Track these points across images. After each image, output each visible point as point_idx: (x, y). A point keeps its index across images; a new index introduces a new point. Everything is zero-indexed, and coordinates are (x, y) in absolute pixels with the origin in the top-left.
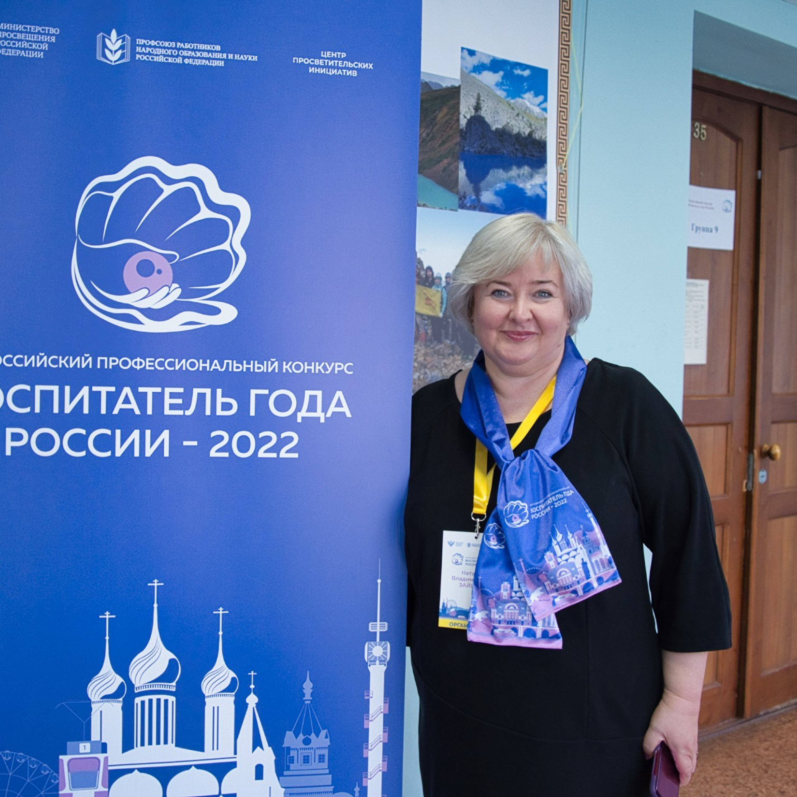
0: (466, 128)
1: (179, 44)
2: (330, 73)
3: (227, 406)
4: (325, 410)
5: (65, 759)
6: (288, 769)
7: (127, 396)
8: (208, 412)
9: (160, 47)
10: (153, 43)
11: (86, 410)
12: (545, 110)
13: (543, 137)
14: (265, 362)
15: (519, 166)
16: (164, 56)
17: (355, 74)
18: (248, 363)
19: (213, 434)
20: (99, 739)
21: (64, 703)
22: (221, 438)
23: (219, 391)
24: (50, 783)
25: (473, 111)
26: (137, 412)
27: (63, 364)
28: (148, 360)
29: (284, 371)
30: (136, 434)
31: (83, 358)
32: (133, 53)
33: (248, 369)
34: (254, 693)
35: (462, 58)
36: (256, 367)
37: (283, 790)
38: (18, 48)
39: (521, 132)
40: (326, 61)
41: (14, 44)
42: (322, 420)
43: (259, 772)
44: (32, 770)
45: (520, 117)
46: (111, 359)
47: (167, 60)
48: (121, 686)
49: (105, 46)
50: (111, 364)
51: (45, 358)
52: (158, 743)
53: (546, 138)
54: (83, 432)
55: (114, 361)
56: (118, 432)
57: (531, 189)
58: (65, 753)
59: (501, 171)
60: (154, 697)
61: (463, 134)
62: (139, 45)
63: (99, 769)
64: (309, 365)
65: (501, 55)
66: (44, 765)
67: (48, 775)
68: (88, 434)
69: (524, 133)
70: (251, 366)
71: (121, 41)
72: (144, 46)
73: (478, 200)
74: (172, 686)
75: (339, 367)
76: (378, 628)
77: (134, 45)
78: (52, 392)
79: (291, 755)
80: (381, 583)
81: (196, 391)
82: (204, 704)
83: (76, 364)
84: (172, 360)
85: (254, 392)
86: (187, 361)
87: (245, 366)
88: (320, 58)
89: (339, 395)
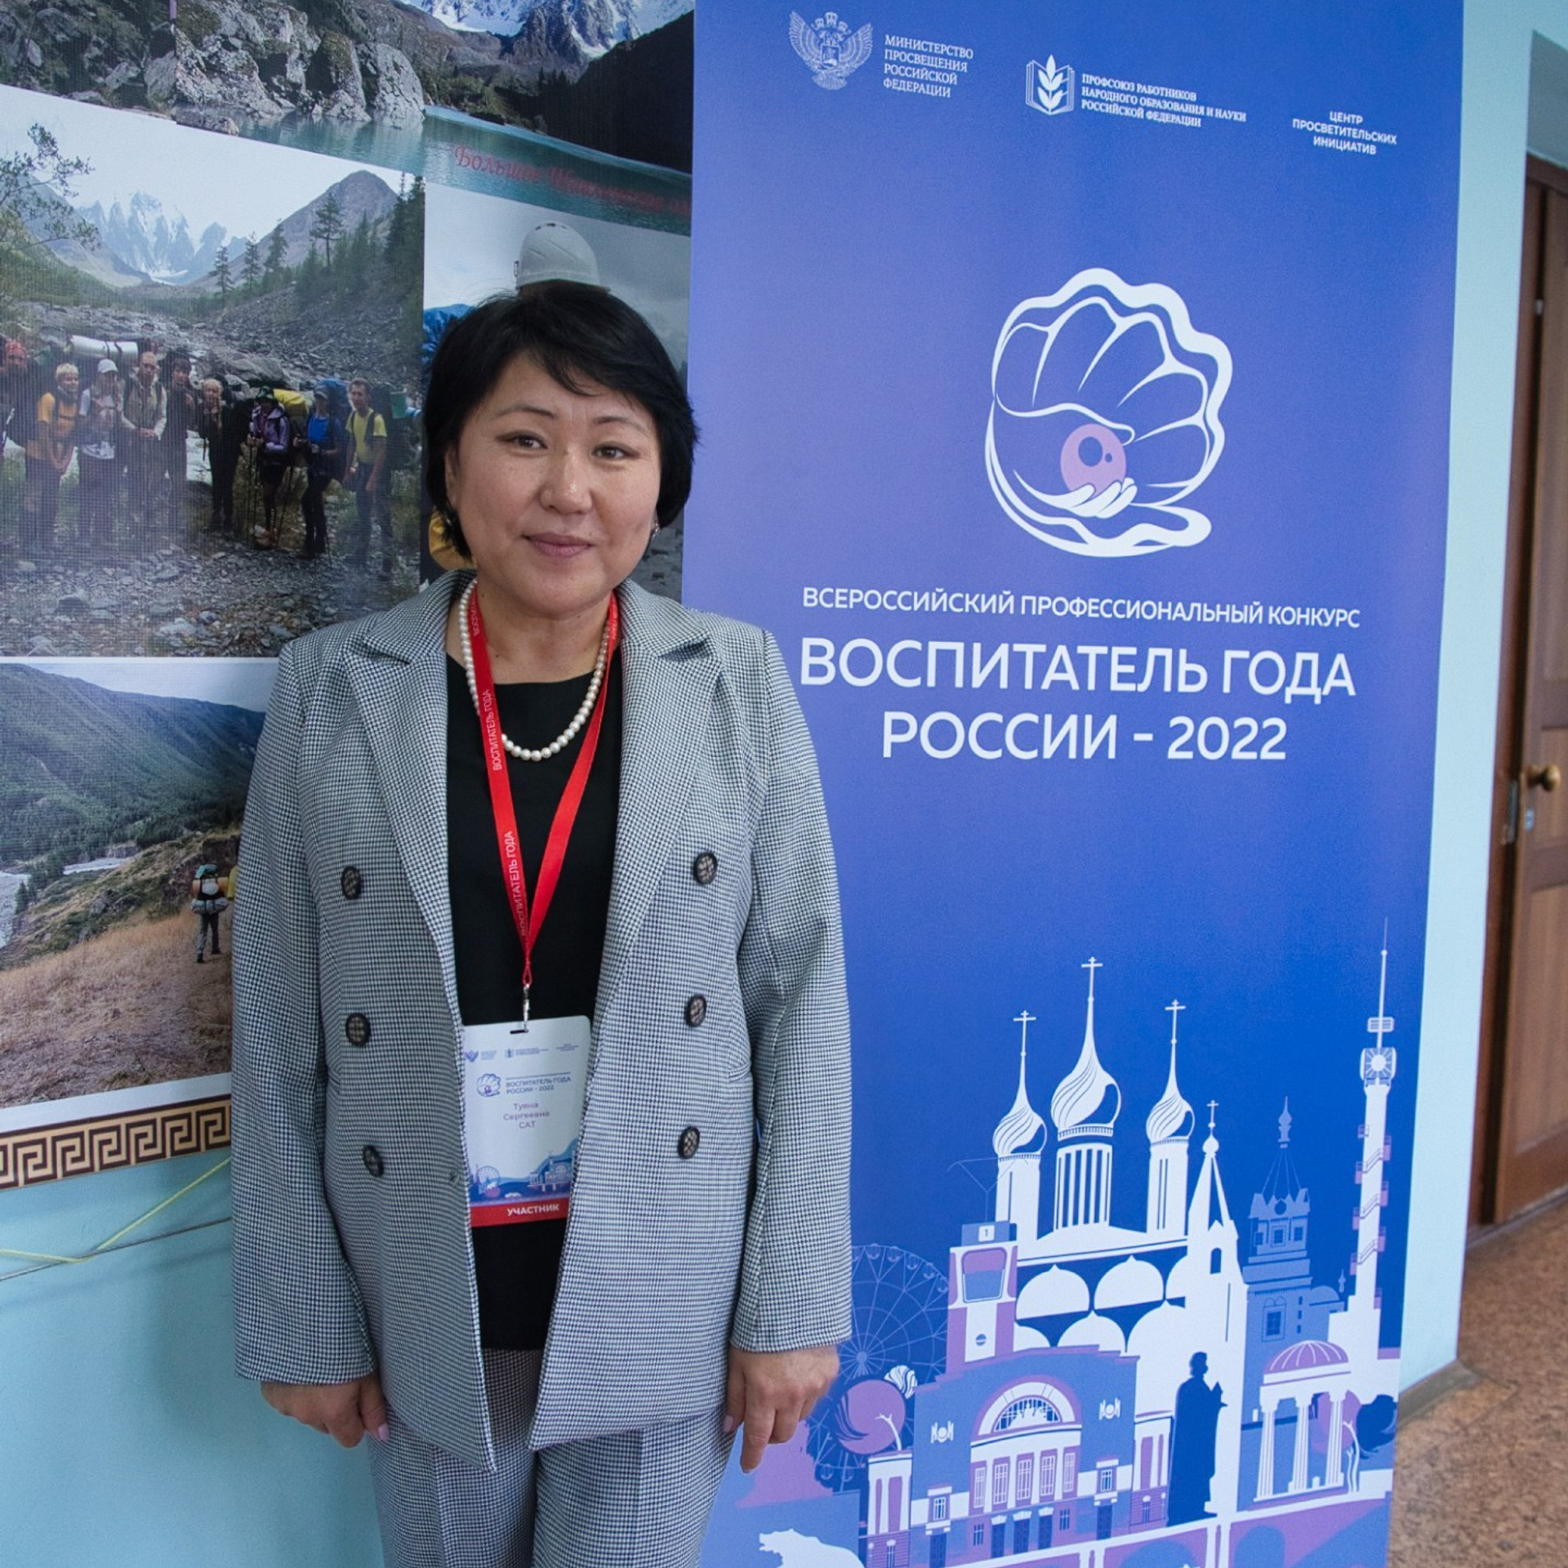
1: (1139, 86)
2: (1341, 148)
3: (1192, 678)
4: (1321, 684)
5: (958, 1252)
6: (1254, 1253)
7: (1061, 662)
8: (1167, 688)
9: (1113, 90)
10: (1105, 82)
11: (1004, 684)
14: (1246, 607)
16: (1120, 104)
17: (1372, 150)
18: (1223, 609)
19: (1174, 722)
20: (1006, 1219)
21: (959, 1162)
22: (1182, 729)
23: (1183, 653)
24: (937, 1293)
26: (1075, 686)
27: (971, 607)
28: (1091, 600)
29: (1271, 621)
30: (1072, 722)
31: (1001, 597)
32: (1079, 97)
33: (1223, 617)
34: (1216, 1136)
36: (1233, 614)
37: (1247, 1287)
38: (915, 80)
40: (1338, 128)
41: (910, 72)
42: (1318, 701)
43: (1216, 1261)
44: (910, 1273)
46: (1041, 599)
47: (1123, 111)
48: (1040, 1132)
49: (1038, 83)
50: (1041, 607)
51: (944, 596)
52: (1086, 1221)
54: (998, 718)
55: (1045, 603)
56: (1048, 718)
58: (958, 1244)
60: (1084, 1148)
62: (1086, 85)
63: (1004, 1267)
64: (1303, 612)
66: (928, 1264)
67: (933, 1280)
68: (1006, 721)
70: (1227, 613)
71: (1061, 75)
72: (1092, 86)
74: (1107, 1129)
75: (1344, 616)
76: (1381, 1023)
77: (1079, 85)
78: (953, 652)
79: (1260, 1231)
80: (1387, 956)
81: (1153, 652)
82: (1148, 1155)
83: (991, 607)
84: (1123, 602)
85: (1229, 655)
86: (1141, 604)
87: (1219, 613)
88: (1329, 122)
89: (1340, 660)
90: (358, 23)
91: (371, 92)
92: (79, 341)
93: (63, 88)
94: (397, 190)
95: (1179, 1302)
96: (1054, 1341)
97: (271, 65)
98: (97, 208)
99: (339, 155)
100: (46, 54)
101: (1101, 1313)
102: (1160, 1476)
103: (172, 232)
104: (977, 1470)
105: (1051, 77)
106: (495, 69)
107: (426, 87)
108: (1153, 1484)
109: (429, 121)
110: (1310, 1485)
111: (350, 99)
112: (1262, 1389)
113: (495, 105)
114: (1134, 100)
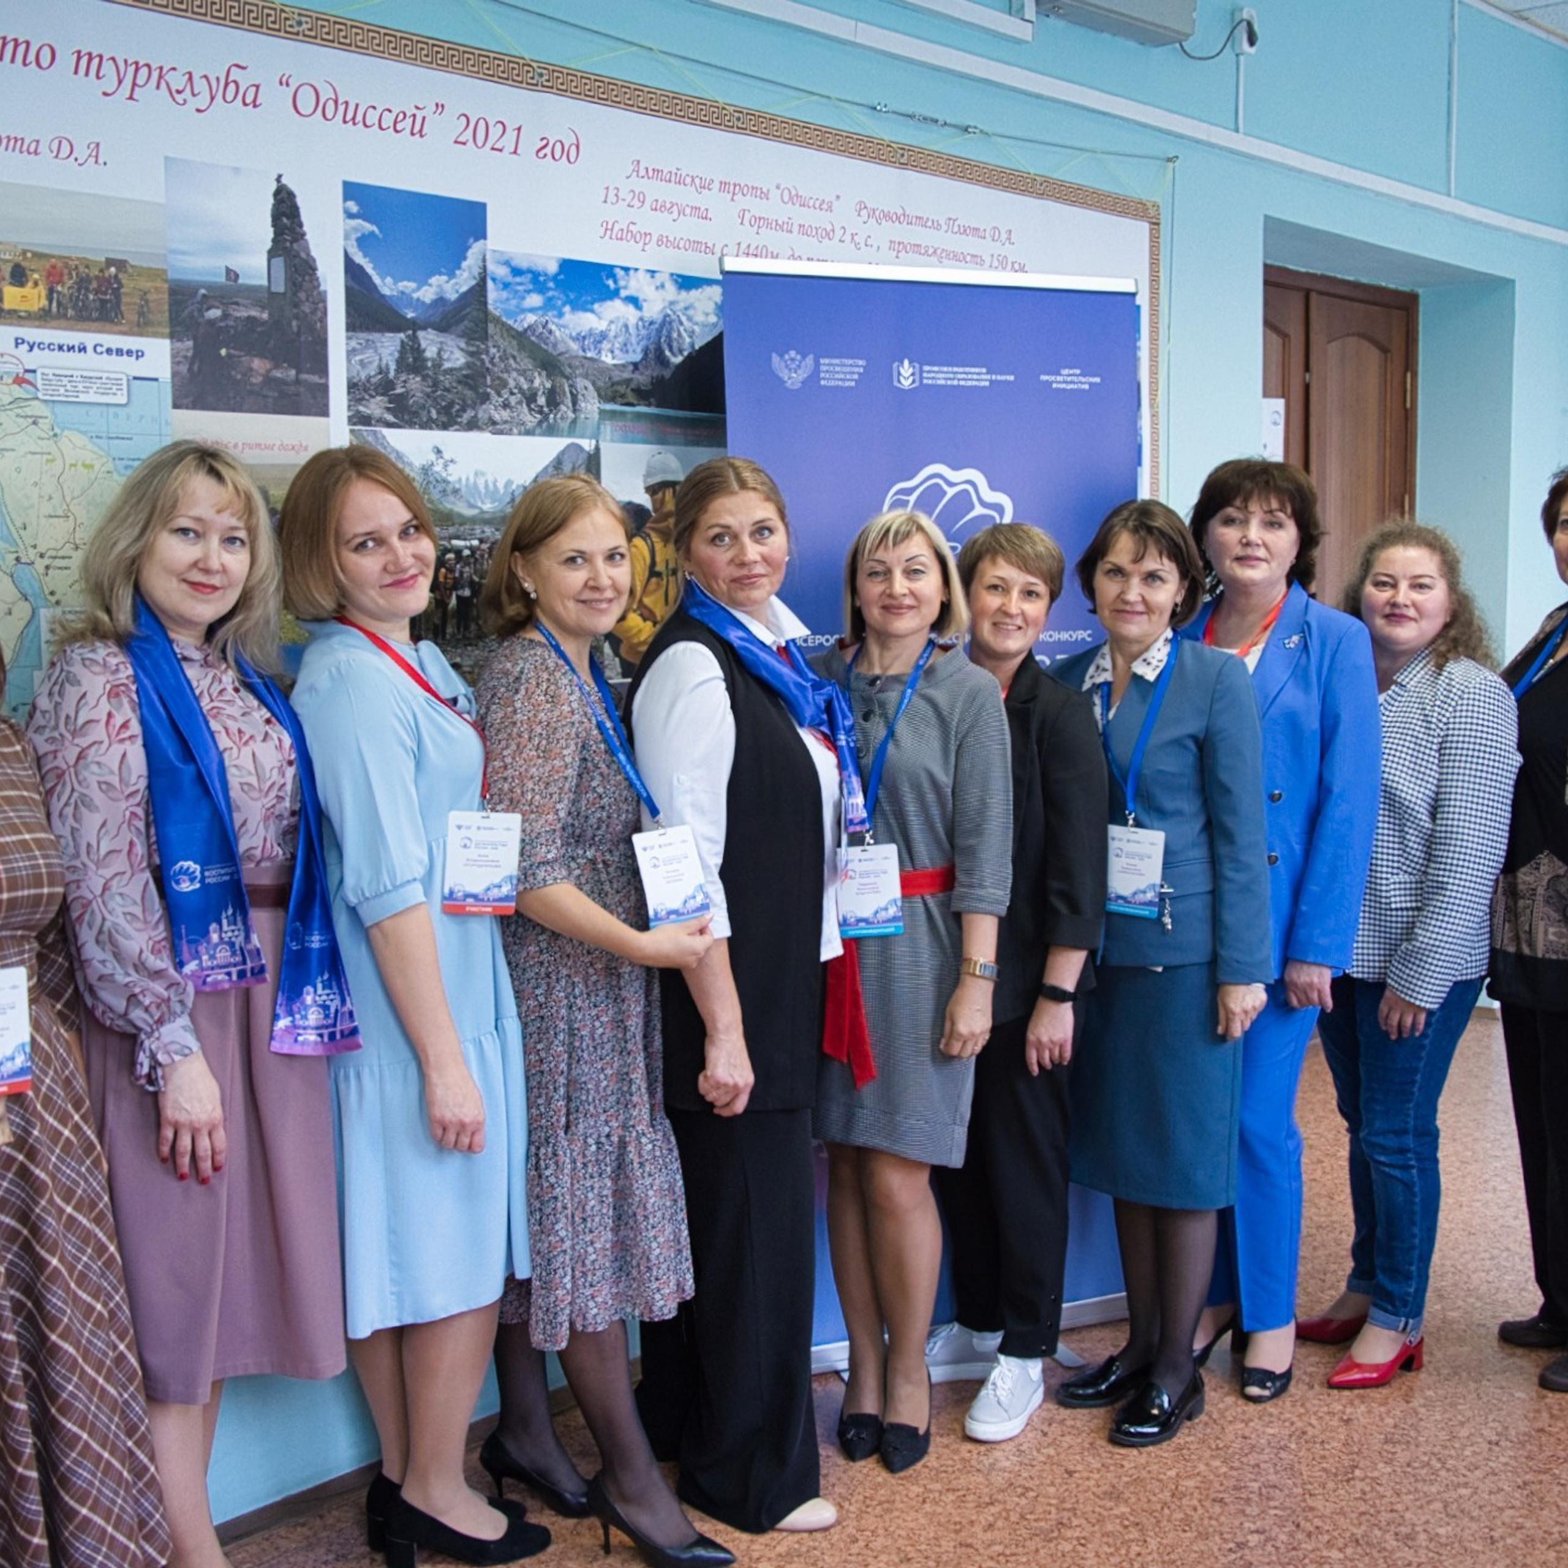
2: (1068, 388)
9: (941, 372)
10: (936, 369)
16: (945, 379)
17: (1087, 387)
32: (922, 378)
38: (836, 379)
40: (1065, 377)
41: (833, 376)
47: (946, 382)
53: (1140, 377)
62: (926, 372)
64: (1059, 634)
72: (929, 372)
75: (1081, 634)
77: (922, 372)
88: (1061, 375)
90: (568, 370)
91: (575, 402)
92: (455, 542)
93: (445, 427)
94: (587, 448)
97: (530, 398)
98: (460, 480)
99: (562, 436)
100: (438, 413)
103: (491, 485)
106: (631, 380)
107: (599, 395)
109: (602, 412)
111: (566, 409)
113: (631, 398)
114: (952, 376)
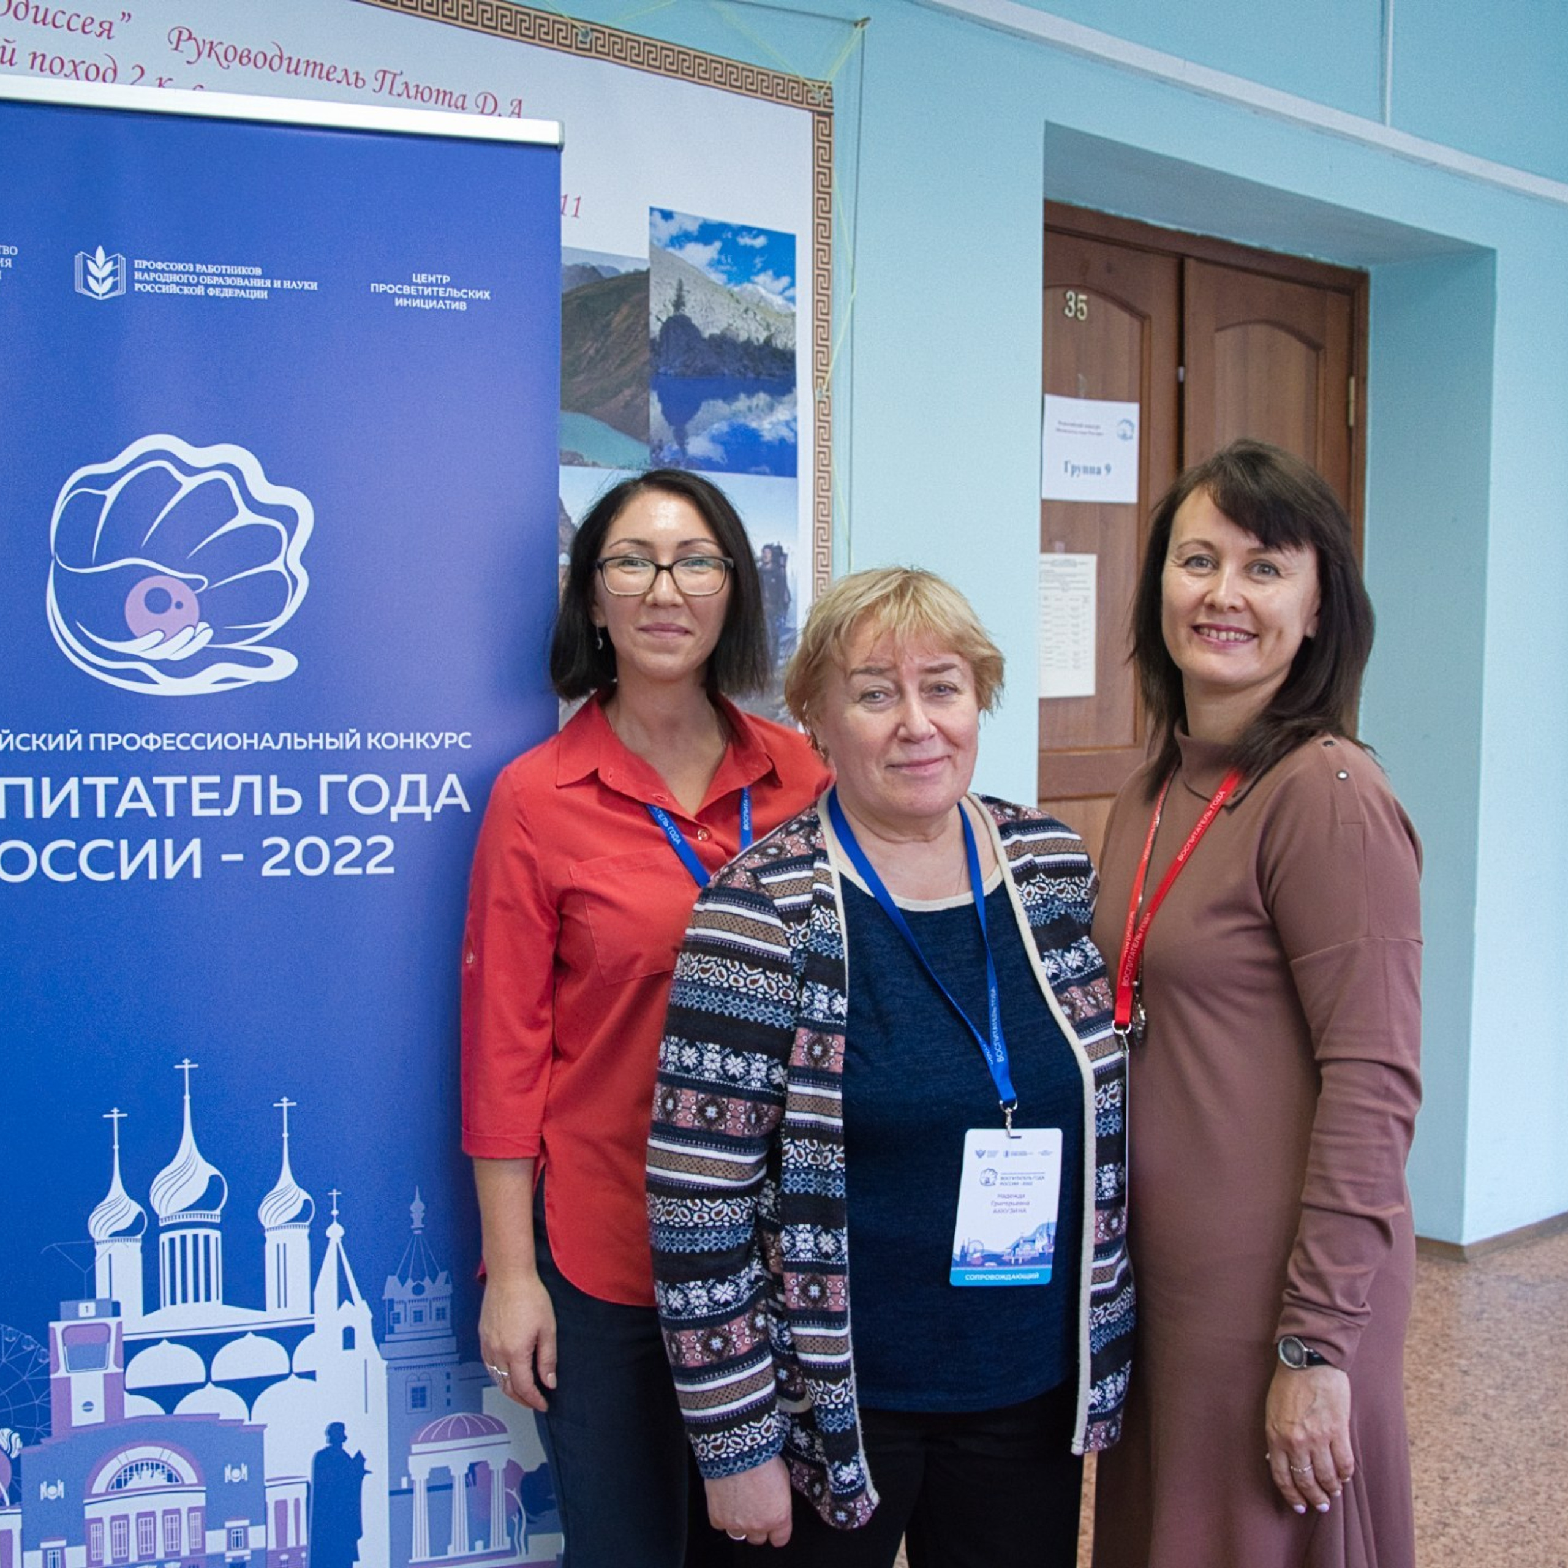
0: (661, 336)
1: (198, 266)
2: (427, 307)
3: (286, 801)
4: (431, 802)
5: (58, 1327)
6: (392, 1331)
7: (135, 792)
8: (258, 810)
9: (170, 272)
10: (160, 266)
11: (75, 813)
12: (792, 300)
13: (790, 344)
14: (341, 735)
15: (751, 393)
16: (178, 284)
17: (463, 306)
18: (316, 737)
19: (267, 843)
20: (107, 1296)
21: (54, 1245)
22: (277, 849)
23: (274, 780)
24: (38, 1363)
25: (671, 309)
26: (152, 813)
27: (38, 745)
28: (165, 736)
29: (370, 747)
30: (150, 846)
31: (68, 736)
32: (131, 281)
33: (316, 745)
34: (340, 1223)
35: (652, 225)
36: (327, 742)
37: (386, 1363)
39: (753, 338)
40: (420, 288)
42: (428, 818)
43: (349, 1338)
44: (8, 1345)
45: (751, 314)
46: (110, 736)
47: (181, 290)
48: (139, 1218)
49: (87, 271)
50: (111, 744)
51: (11, 737)
52: (197, 1299)
53: (794, 345)
54: (72, 844)
56: (124, 844)
57: (770, 430)
58: (58, 1318)
59: (720, 403)
60: (189, 1233)
61: (654, 346)
62: (139, 270)
63: (109, 1340)
64: (407, 736)
65: (716, 216)
66: (27, 1337)
67: (33, 1351)
68: (80, 847)
69: (758, 340)
70: (320, 741)
71: (111, 263)
72: (147, 270)
73: (683, 451)
74: (216, 1215)
75: (451, 738)
77: (131, 270)
78: (23, 787)
79: (396, 1310)
81: (239, 780)
82: (264, 1240)
83: (58, 745)
84: (202, 735)
85: (325, 780)
86: (223, 737)
87: (312, 741)
88: (411, 284)
89: (452, 779)
95: (311, 1375)
96: (169, 1408)
101: (218, 1384)
102: (299, 1535)
104: (93, 1526)
105: (100, 265)
108: (291, 1543)
110: (472, 1547)
112: (411, 1459)
114: (193, 279)
